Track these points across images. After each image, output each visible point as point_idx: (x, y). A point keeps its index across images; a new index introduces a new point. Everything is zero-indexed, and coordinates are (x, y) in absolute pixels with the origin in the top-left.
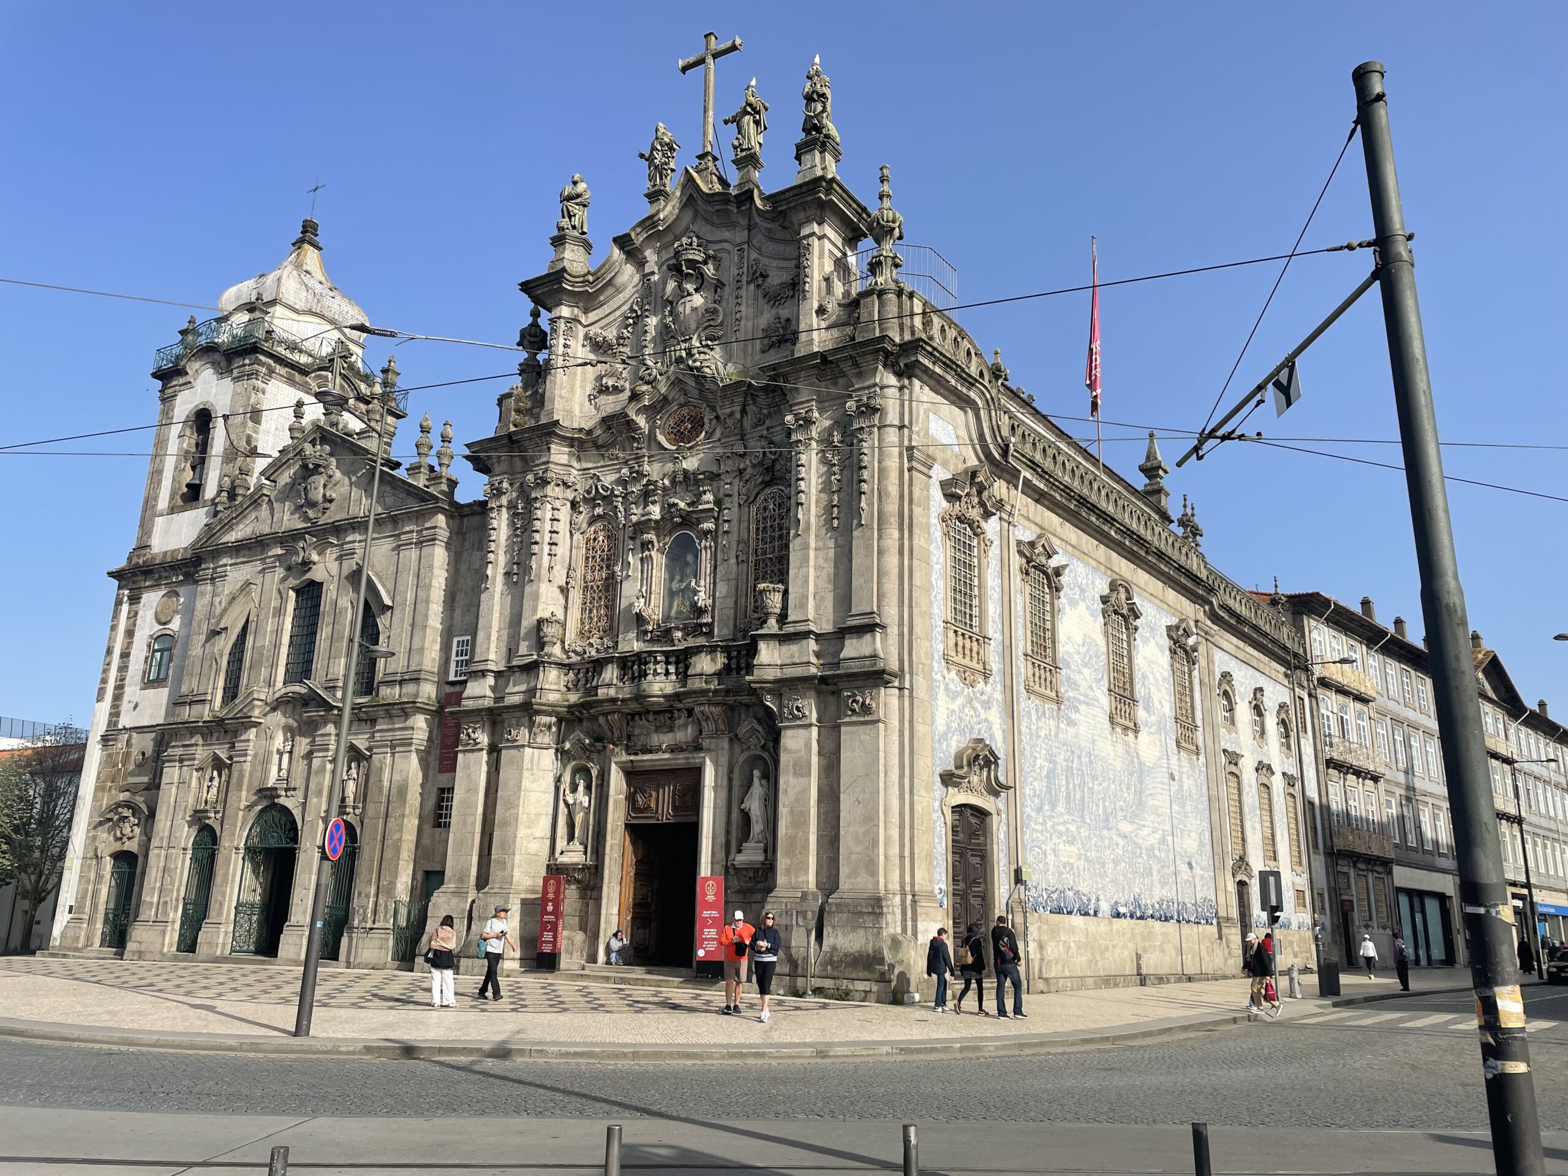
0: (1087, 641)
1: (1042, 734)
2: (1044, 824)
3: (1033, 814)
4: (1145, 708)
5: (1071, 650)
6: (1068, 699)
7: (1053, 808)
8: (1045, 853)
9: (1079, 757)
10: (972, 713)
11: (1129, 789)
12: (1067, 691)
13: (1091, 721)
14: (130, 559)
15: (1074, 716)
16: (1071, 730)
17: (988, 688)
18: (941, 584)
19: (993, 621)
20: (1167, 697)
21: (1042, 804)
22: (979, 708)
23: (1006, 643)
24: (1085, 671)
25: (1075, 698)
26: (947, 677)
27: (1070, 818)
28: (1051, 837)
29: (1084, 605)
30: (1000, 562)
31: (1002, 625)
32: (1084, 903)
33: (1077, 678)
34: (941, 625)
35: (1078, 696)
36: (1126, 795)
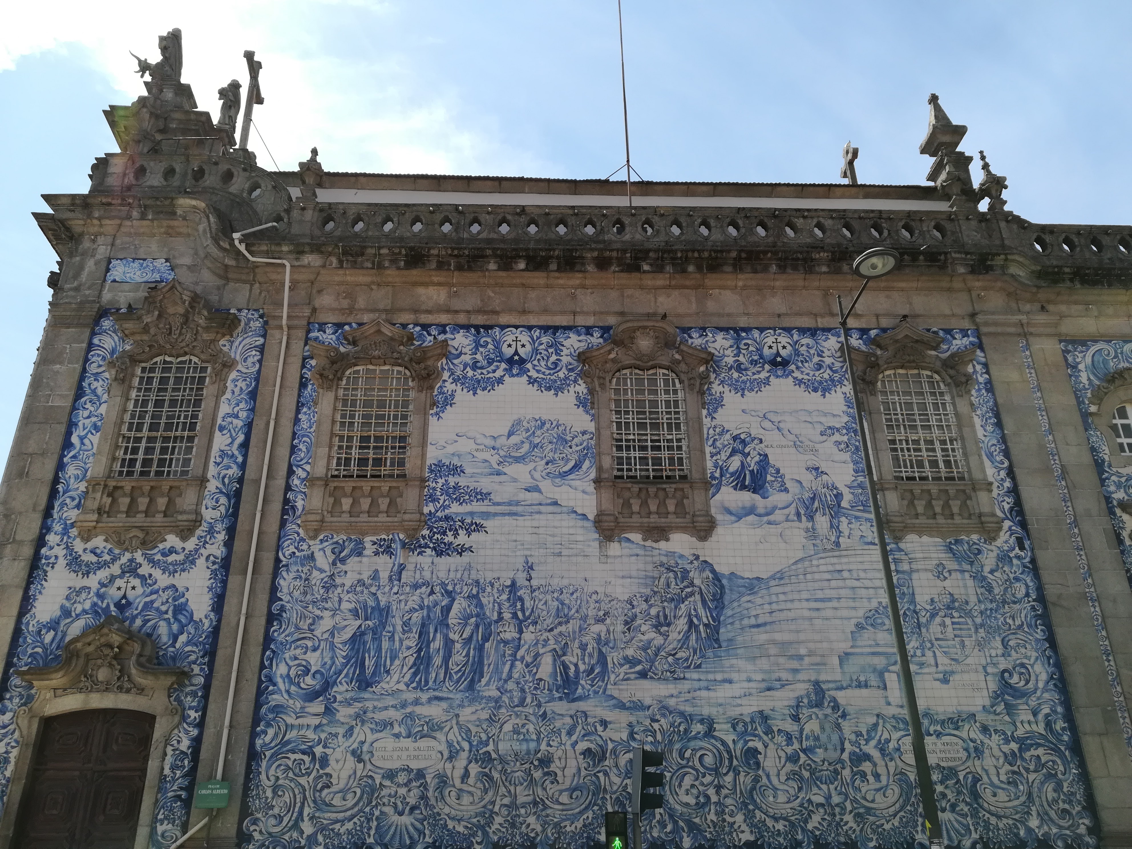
2: (329, 711)
5: (470, 448)
6: (447, 518)
8: (324, 761)
10: (136, 582)
12: (444, 507)
13: (528, 538)
15: (461, 539)
16: (452, 561)
17: (191, 544)
18: (95, 439)
19: (223, 454)
20: (846, 456)
21: (327, 685)
22: (157, 573)
23: (250, 474)
24: (511, 470)
25: (472, 514)
26: (79, 546)
27: (424, 697)
28: (350, 732)
29: (525, 378)
30: (257, 380)
31: (245, 456)
32: (452, 833)
33: (485, 484)
34: (82, 486)
35: (484, 509)
36: (652, 635)
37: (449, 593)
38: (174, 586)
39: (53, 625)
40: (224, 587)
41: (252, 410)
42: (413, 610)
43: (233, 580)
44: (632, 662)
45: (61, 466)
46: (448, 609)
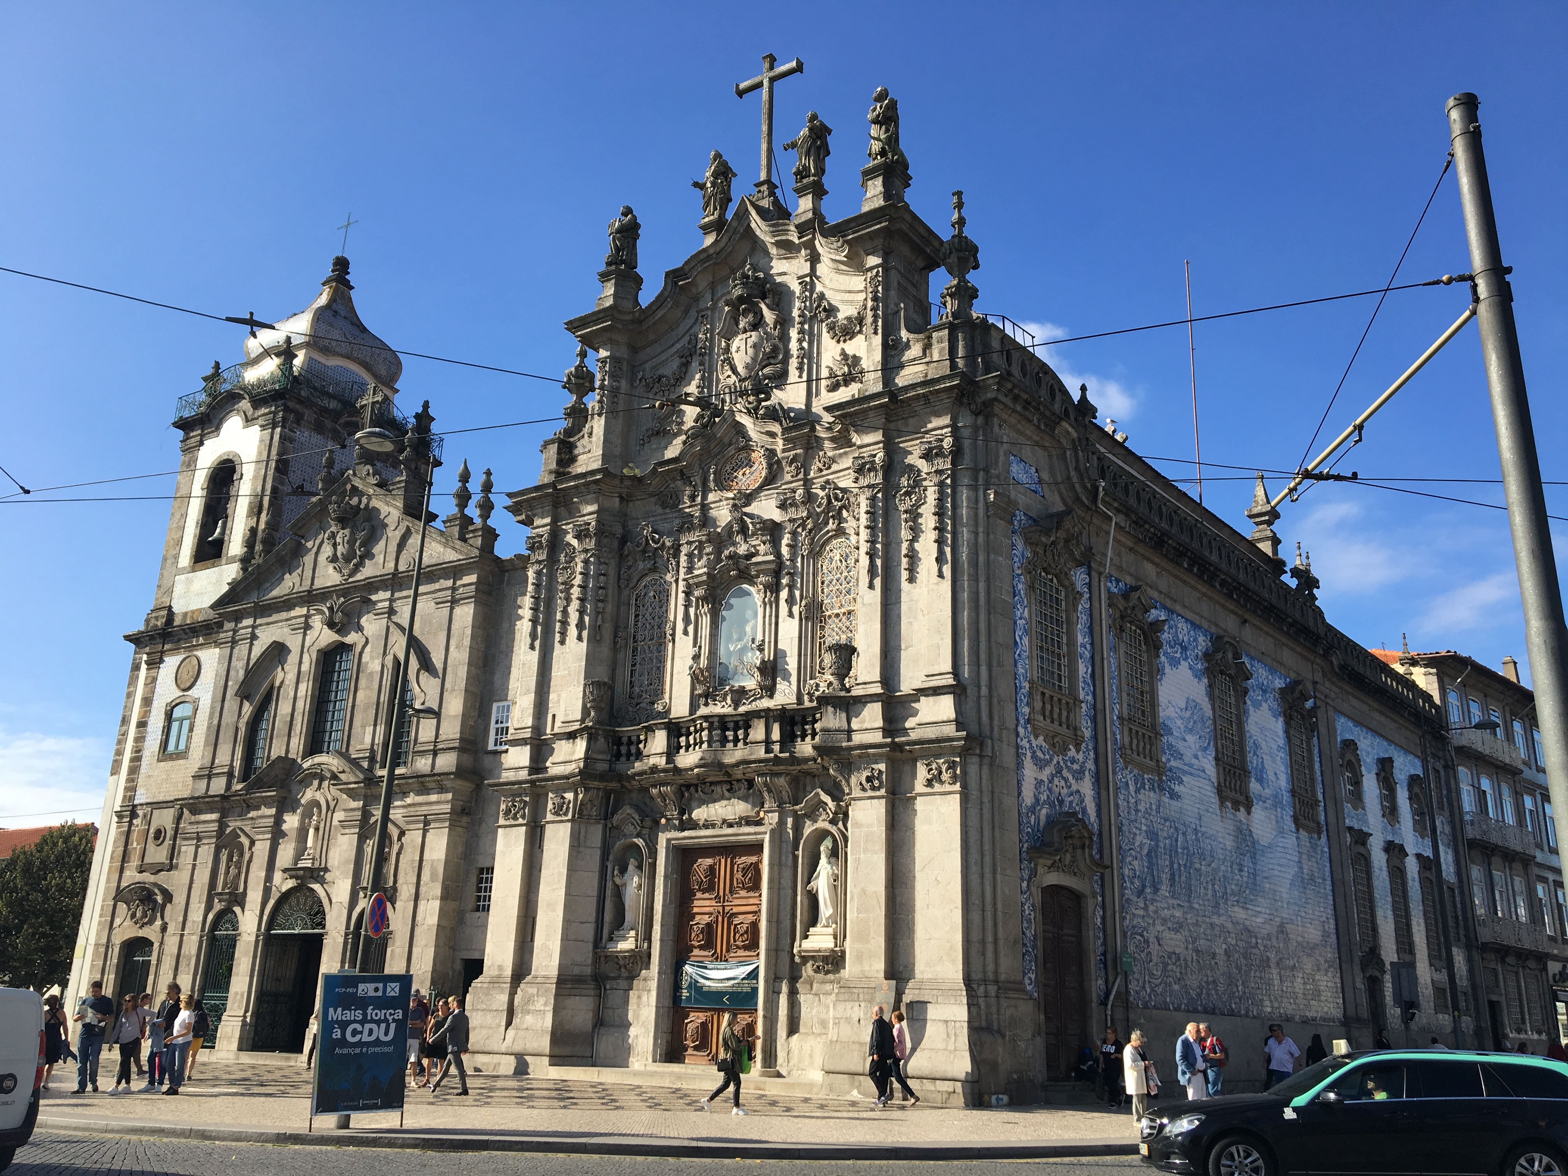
0: (1191, 705)
1: (1141, 807)
2: (1146, 908)
3: (1135, 899)
4: (1257, 780)
5: (1173, 715)
6: (1170, 770)
7: (1156, 890)
8: (1147, 942)
9: (1184, 834)
10: (1063, 783)
11: (1241, 870)
12: (1169, 760)
13: (1197, 794)
14: (147, 621)
15: (1177, 788)
16: (1175, 804)
17: (1080, 757)
18: (1026, 640)
19: (1084, 682)
20: (1283, 768)
21: (1144, 886)
22: (1071, 778)
23: (1099, 706)
24: (1189, 737)
25: (1178, 768)
26: (1034, 744)
27: (1175, 902)
28: (1154, 924)
29: (1186, 664)
30: (1091, 615)
31: (1094, 686)
32: (1192, 998)
33: (1180, 745)
34: (1027, 686)
35: (1181, 766)
36: (1238, 877)
37: (1176, 829)
38: (1078, 791)
39: (1032, 810)
40: (1099, 798)
41: (1092, 644)
42: (1165, 838)
43: (1104, 793)
44: (1233, 894)
45: (1016, 662)
46: (1177, 841)
